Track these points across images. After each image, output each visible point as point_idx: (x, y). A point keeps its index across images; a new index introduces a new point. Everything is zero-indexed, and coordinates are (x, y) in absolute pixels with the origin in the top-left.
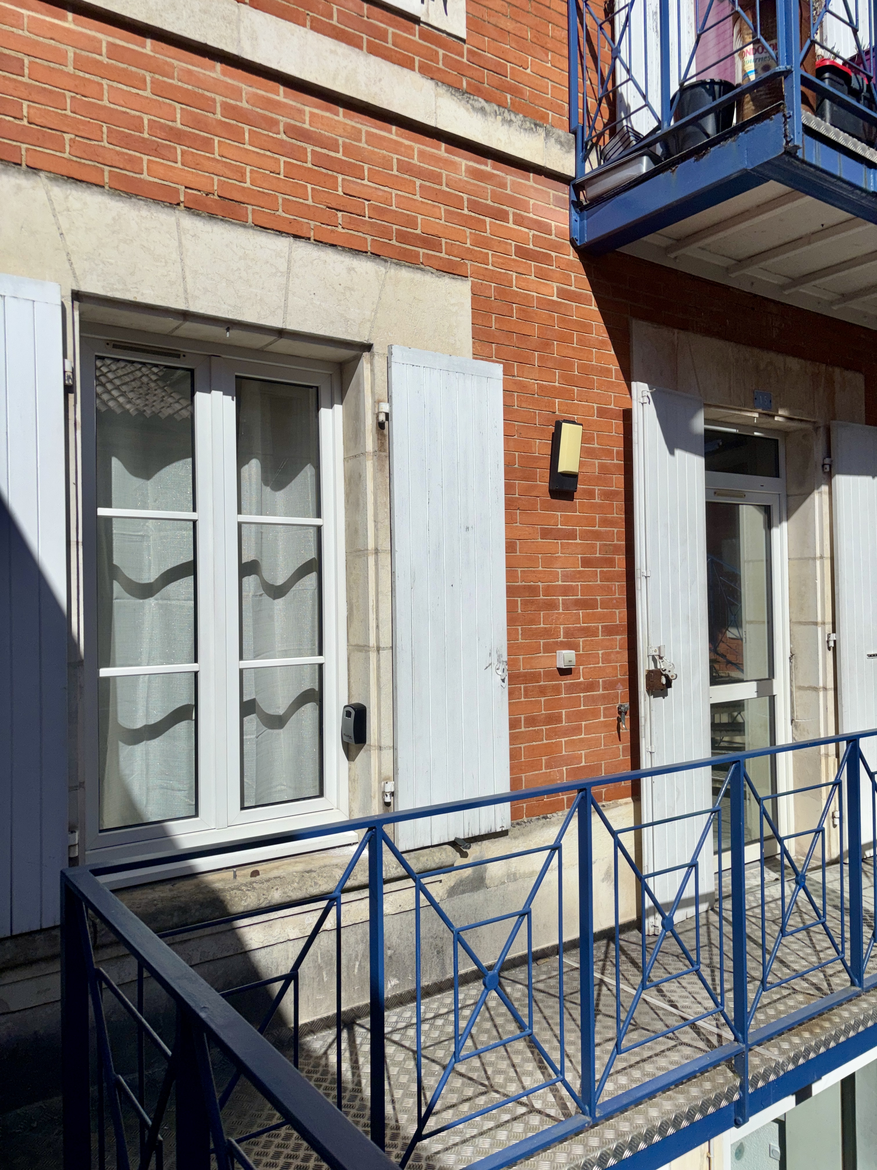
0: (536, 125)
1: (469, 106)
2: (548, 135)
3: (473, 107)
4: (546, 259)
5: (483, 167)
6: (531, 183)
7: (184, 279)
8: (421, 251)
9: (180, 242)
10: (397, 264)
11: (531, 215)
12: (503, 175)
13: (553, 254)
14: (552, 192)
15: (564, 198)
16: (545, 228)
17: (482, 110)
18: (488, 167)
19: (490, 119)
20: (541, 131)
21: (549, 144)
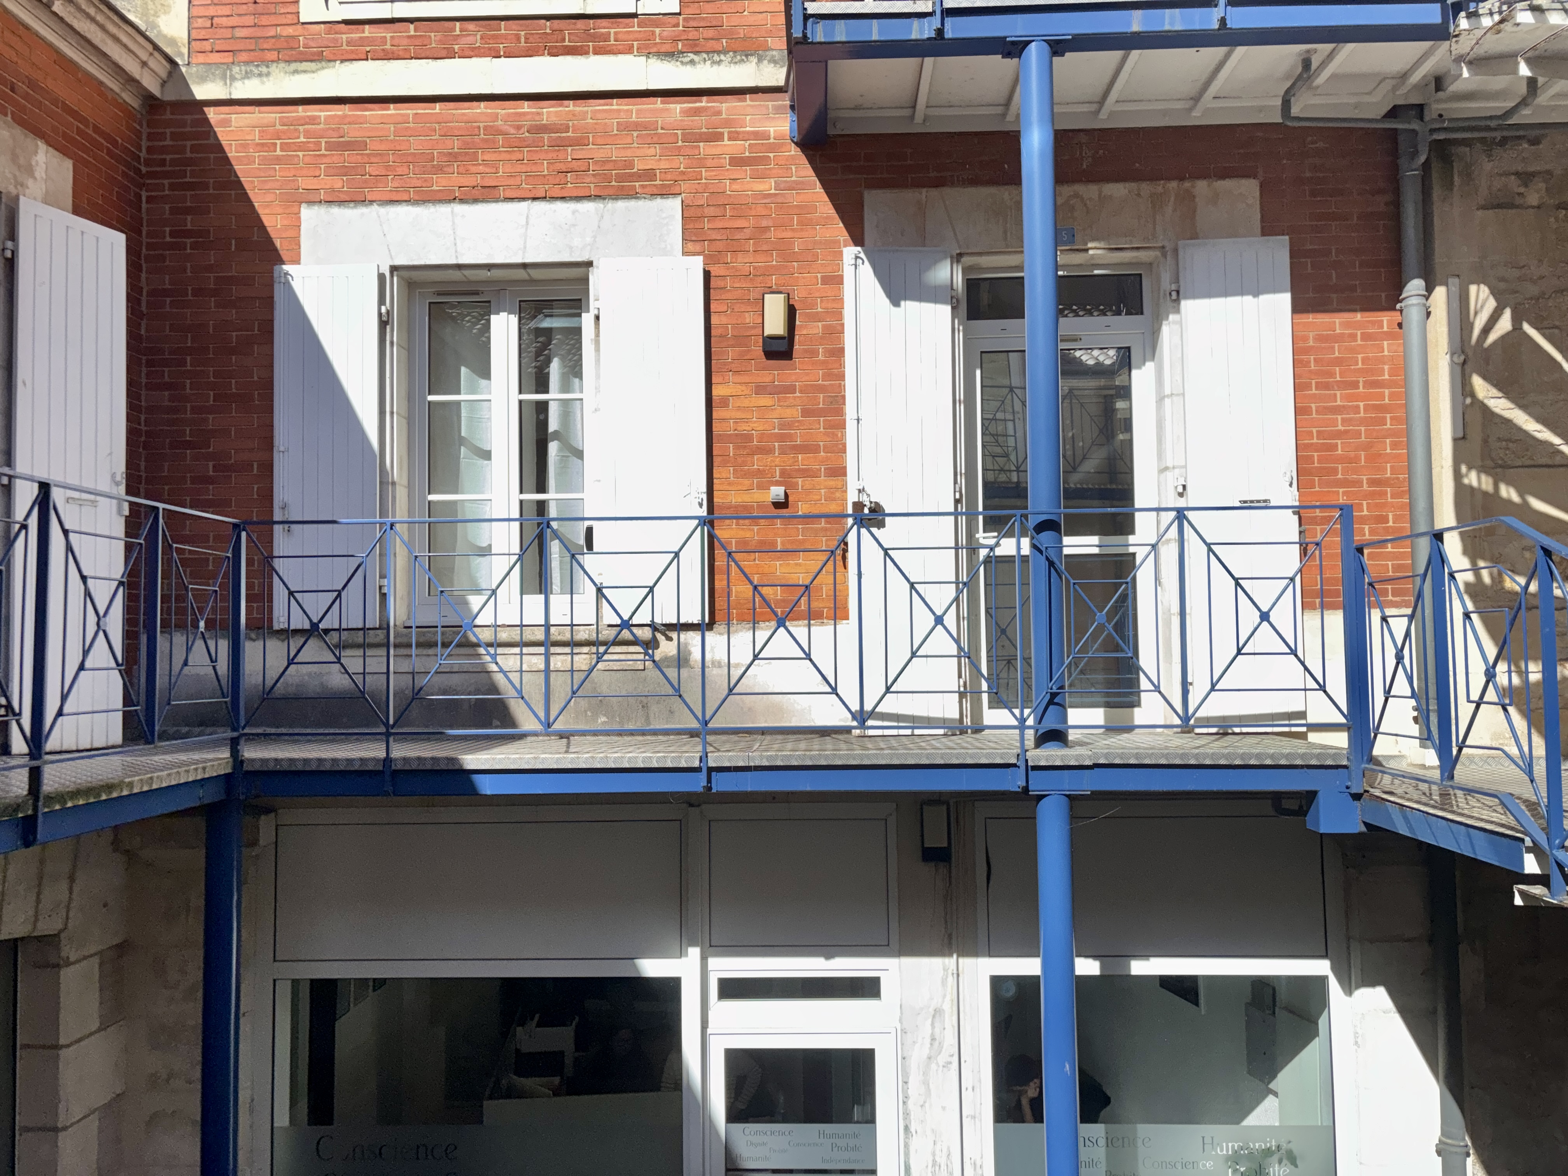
0: (747, 56)
1: (678, 63)
2: (760, 60)
3: (682, 62)
4: (765, 160)
5: (698, 105)
6: (749, 102)
7: (455, 244)
8: (637, 184)
9: (454, 223)
10: (613, 199)
11: (748, 129)
12: (718, 104)
13: (771, 155)
14: (770, 104)
15: (785, 106)
16: (765, 136)
17: (692, 62)
18: (704, 102)
19: (698, 66)
20: (754, 60)
21: (761, 66)
